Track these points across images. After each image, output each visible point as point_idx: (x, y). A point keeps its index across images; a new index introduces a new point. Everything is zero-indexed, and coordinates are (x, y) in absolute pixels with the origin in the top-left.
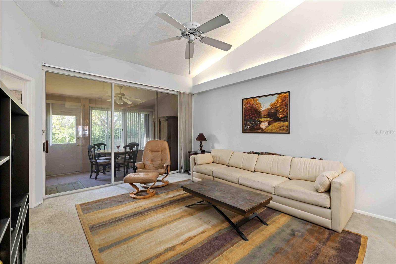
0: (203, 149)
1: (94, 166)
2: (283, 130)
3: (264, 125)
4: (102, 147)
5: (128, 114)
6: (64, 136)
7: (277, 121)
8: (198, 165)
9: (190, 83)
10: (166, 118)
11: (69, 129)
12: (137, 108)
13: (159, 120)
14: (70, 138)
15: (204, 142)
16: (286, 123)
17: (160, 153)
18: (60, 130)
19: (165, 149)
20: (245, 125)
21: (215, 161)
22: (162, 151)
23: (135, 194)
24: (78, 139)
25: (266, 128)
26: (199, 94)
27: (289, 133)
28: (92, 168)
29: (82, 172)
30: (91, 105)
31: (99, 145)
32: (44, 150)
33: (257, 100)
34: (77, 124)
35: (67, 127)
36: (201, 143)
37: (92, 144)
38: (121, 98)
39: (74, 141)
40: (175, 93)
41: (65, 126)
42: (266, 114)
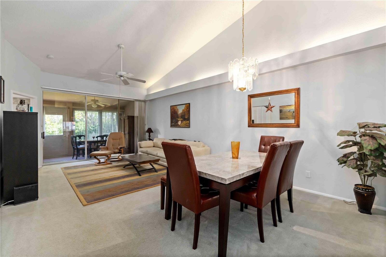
0: (151, 138)
1: (76, 151)
2: (187, 125)
3: (179, 123)
4: (82, 138)
5: (104, 114)
6: (54, 130)
7: (184, 120)
8: (142, 148)
9: (145, 93)
10: (127, 117)
11: (58, 124)
12: (111, 109)
13: (120, 118)
14: (59, 132)
15: (151, 133)
16: (188, 122)
17: (118, 140)
18: (50, 125)
19: (122, 138)
20: (172, 122)
21: (155, 146)
22: (120, 139)
23: (97, 163)
24: (64, 132)
25: (180, 125)
26: (151, 100)
27: (190, 127)
28: (74, 152)
29: (67, 155)
30: (74, 107)
31: (80, 137)
32: (42, 137)
33: (177, 107)
34: (64, 120)
35: (57, 123)
36: (150, 134)
37: (75, 135)
38: (95, 103)
39: (62, 134)
40: (133, 100)
41: (55, 122)
42: (181, 116)
